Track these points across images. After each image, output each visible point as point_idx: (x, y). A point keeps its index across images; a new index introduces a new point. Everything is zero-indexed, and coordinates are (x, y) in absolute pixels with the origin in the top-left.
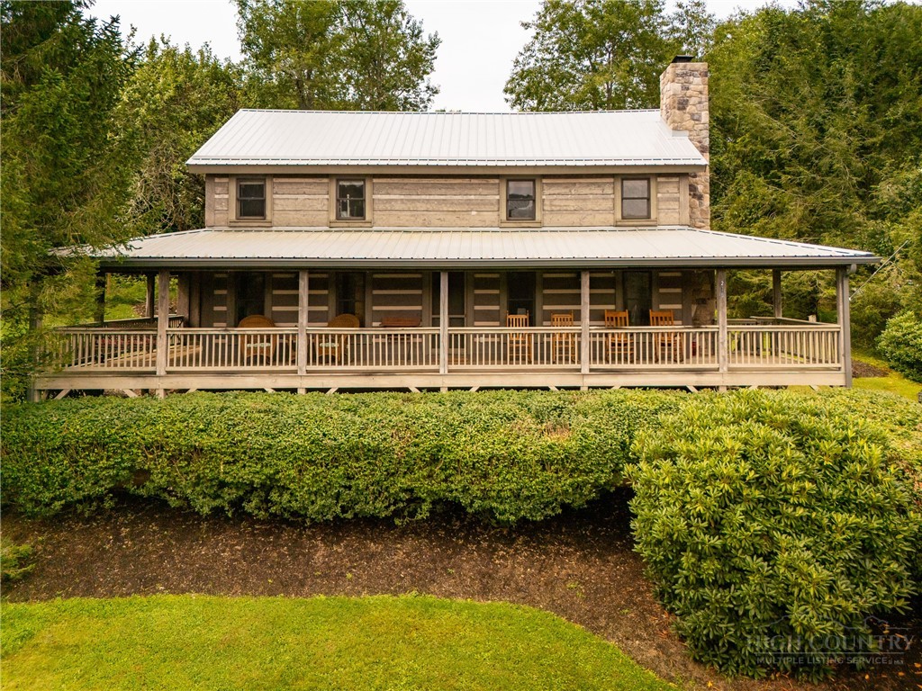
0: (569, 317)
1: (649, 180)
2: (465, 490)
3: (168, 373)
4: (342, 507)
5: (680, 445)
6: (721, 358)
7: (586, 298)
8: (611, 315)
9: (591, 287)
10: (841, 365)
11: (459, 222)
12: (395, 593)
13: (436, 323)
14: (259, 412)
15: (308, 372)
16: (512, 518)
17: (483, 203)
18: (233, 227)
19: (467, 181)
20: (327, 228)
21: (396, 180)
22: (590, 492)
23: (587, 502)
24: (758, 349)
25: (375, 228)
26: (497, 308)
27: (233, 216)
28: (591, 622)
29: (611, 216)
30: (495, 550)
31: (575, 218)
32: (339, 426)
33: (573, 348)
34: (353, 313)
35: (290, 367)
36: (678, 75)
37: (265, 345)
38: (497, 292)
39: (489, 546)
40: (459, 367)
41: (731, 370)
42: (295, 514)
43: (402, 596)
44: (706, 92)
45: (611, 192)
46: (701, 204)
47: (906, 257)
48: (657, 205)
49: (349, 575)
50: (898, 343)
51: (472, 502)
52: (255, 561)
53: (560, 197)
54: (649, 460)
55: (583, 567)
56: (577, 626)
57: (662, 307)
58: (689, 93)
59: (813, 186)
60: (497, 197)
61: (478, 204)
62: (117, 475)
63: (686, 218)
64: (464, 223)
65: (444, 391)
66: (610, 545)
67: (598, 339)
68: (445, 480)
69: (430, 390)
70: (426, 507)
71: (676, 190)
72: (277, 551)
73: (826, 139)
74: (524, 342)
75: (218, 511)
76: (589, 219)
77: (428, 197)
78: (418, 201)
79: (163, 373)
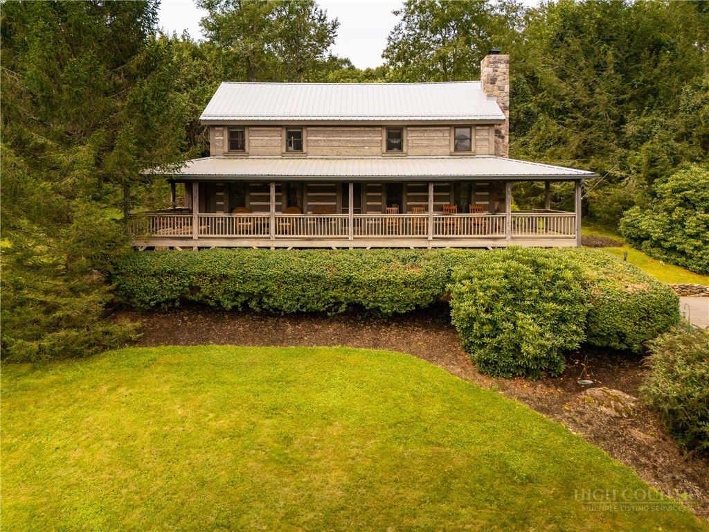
0: (422, 209)
1: (471, 128)
2: (365, 297)
3: (199, 238)
4: (301, 306)
5: (475, 273)
6: (507, 232)
7: (431, 198)
8: (447, 208)
9: (434, 192)
10: (576, 235)
11: (358, 153)
12: (330, 346)
13: (346, 211)
14: (255, 257)
15: (276, 238)
16: (389, 311)
17: (372, 142)
18: (226, 156)
19: (362, 129)
20: (281, 157)
21: (321, 128)
22: (430, 298)
23: (429, 304)
24: (536, 228)
25: (308, 157)
26: (380, 203)
27: (226, 150)
28: (429, 358)
29: (448, 150)
30: (380, 329)
31: (426, 151)
32: (299, 265)
33: (424, 227)
34: (296, 206)
35: (266, 236)
36: (491, 63)
37: (249, 224)
38: (380, 194)
39: (377, 327)
40: (359, 236)
41: (512, 238)
42: (276, 309)
43: (334, 347)
44: (508, 73)
45: (448, 135)
46: (503, 142)
47: (639, 172)
48: (476, 143)
49: (306, 338)
50: (628, 225)
51: (369, 303)
52: (256, 332)
53: (418, 138)
54: (460, 281)
55: (426, 337)
56: (423, 360)
57: (477, 203)
58: (497, 74)
59: (586, 126)
60: (381, 138)
61: (369, 142)
62: (183, 290)
63: (493, 150)
64: (361, 154)
65: (351, 249)
66: (441, 327)
67: (438, 222)
68: (354, 293)
69: (343, 248)
70: (344, 306)
71: (487, 134)
72: (268, 327)
73: (595, 95)
74: (396, 223)
75: (235, 308)
76: (435, 151)
77: (339, 138)
78: (334, 140)
79: (197, 238)
